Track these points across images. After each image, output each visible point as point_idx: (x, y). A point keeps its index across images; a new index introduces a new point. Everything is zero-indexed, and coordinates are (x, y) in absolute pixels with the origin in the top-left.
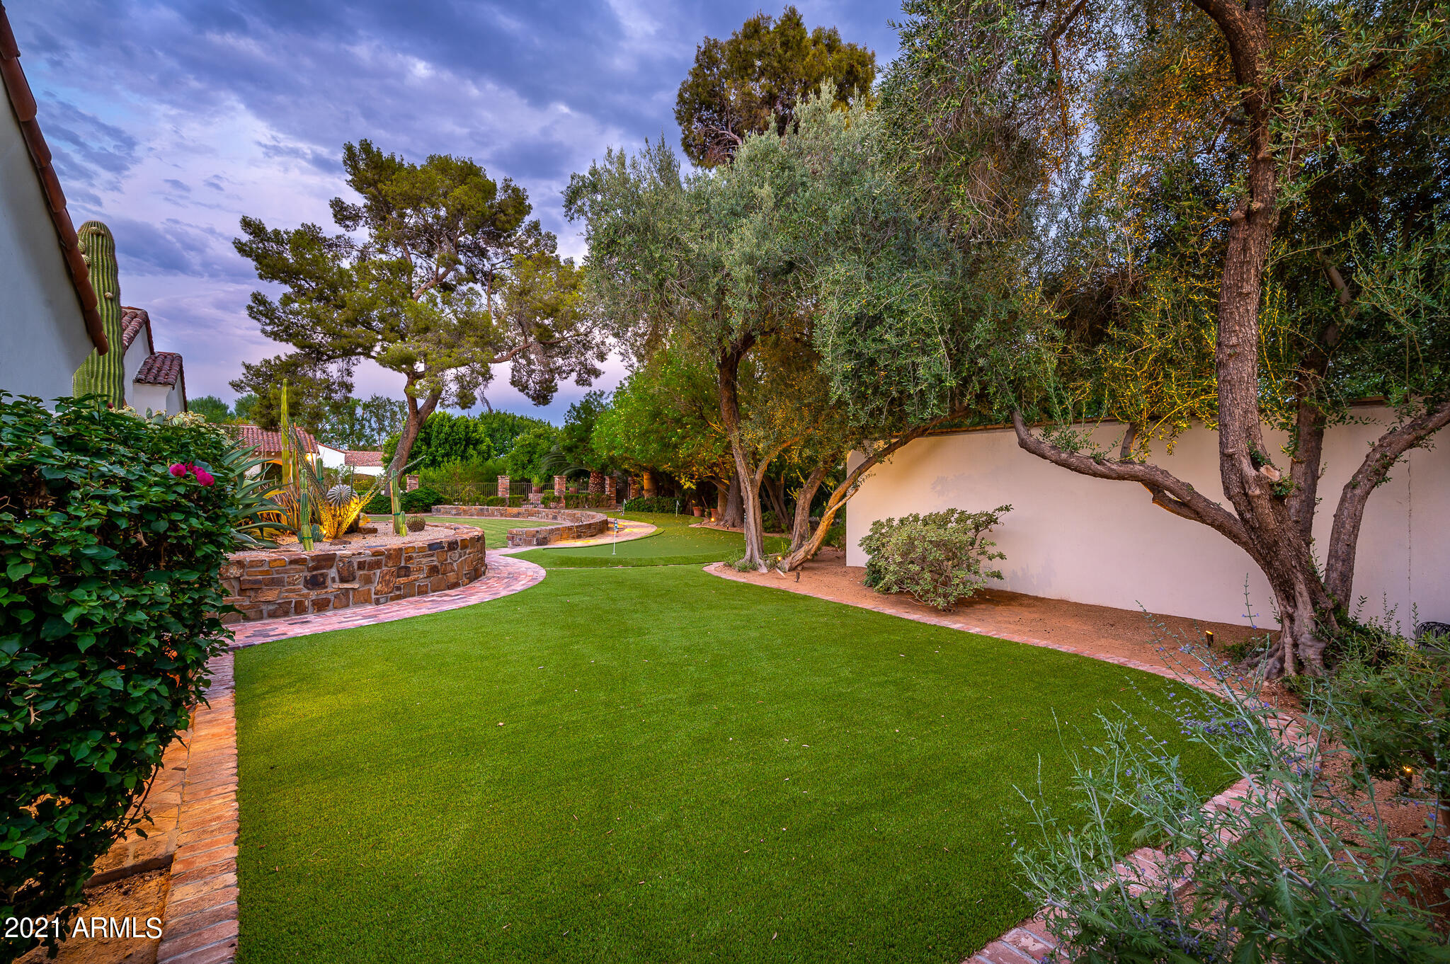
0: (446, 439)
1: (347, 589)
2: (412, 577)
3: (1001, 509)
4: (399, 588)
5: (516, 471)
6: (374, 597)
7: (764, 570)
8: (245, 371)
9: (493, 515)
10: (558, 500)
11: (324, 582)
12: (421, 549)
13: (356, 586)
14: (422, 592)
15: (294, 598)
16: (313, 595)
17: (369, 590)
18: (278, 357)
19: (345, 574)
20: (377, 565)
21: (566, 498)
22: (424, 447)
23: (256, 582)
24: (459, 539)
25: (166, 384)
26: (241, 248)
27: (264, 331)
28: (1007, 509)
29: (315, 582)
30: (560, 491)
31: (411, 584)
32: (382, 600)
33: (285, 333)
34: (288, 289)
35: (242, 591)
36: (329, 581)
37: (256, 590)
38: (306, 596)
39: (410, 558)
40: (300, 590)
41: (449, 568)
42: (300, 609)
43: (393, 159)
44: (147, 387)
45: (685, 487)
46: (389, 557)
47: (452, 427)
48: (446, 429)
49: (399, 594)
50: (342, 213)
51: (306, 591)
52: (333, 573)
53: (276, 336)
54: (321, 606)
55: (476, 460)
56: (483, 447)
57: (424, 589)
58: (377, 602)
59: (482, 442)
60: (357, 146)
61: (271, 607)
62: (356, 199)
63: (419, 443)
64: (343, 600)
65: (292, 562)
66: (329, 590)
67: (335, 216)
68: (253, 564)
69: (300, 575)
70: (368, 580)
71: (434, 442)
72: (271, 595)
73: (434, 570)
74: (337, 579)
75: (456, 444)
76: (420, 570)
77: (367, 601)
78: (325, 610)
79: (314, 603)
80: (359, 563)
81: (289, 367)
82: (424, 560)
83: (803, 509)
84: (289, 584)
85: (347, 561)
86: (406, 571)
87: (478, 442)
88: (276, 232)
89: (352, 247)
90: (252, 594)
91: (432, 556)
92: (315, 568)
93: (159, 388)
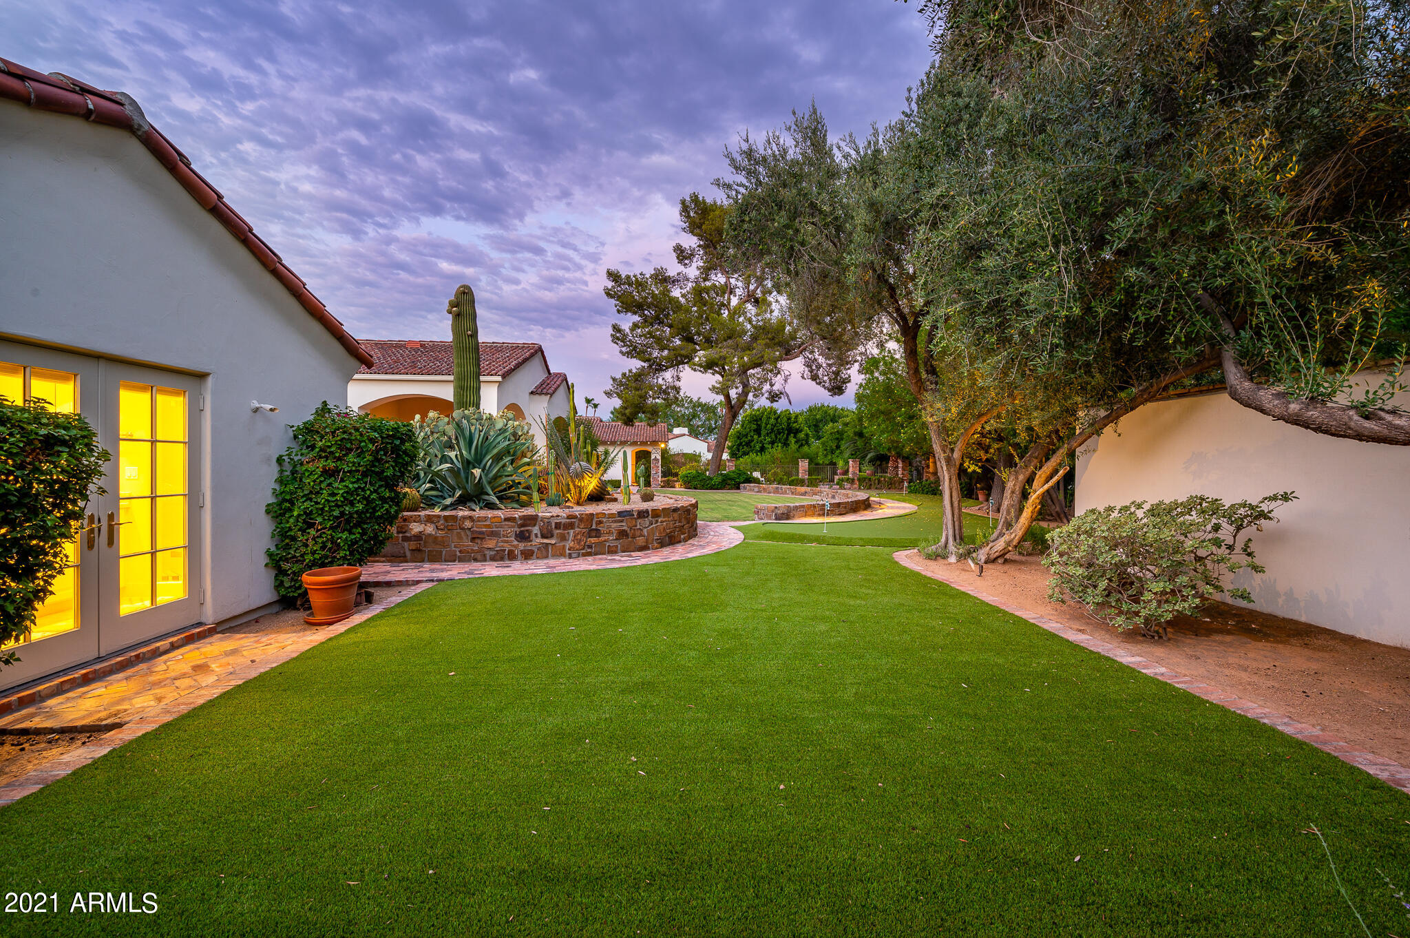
0: (772, 429)
1: (547, 544)
2: (602, 539)
3: (1274, 498)
4: (590, 547)
5: (826, 456)
6: (568, 552)
7: (953, 559)
8: (611, 382)
9: (785, 493)
10: (852, 481)
11: (529, 537)
12: (611, 516)
13: (553, 542)
14: (612, 551)
15: (507, 548)
16: (522, 546)
17: (564, 546)
18: (630, 371)
19: (545, 531)
20: (571, 526)
21: (859, 480)
22: (756, 437)
23: (482, 533)
24: (650, 509)
25: (546, 394)
26: (609, 293)
27: (621, 352)
28: (1286, 497)
29: (523, 537)
30: (854, 473)
31: (602, 544)
32: (574, 555)
33: (634, 351)
34: (636, 318)
35: (473, 539)
36: (533, 537)
37: (482, 539)
38: (516, 547)
39: (601, 522)
40: (512, 541)
41: (638, 533)
42: (512, 556)
43: (715, 203)
44: (537, 397)
45: (970, 470)
46: (581, 520)
47: (776, 419)
48: (772, 421)
49: (588, 551)
50: (683, 255)
51: (516, 543)
52: (536, 530)
53: (629, 354)
54: (527, 555)
55: (793, 446)
56: (802, 435)
57: (614, 549)
58: (570, 557)
59: (801, 431)
60: (688, 199)
61: (492, 553)
62: (690, 241)
63: (752, 434)
64: (544, 552)
65: (506, 519)
66: (533, 543)
67: (678, 258)
68: (480, 519)
69: (512, 530)
70: (563, 538)
71: (763, 432)
72: (491, 543)
73: (622, 534)
74: (539, 535)
75: (780, 433)
76: (610, 533)
77: (562, 555)
78: (530, 559)
79: (523, 552)
80: (556, 523)
81: (638, 377)
82: (614, 525)
83: (1013, 492)
84: (504, 536)
85: (547, 522)
86: (598, 533)
87: (798, 431)
88: (628, 277)
89: (688, 280)
90: (479, 541)
91: (622, 521)
92: (522, 525)
93: (543, 396)
